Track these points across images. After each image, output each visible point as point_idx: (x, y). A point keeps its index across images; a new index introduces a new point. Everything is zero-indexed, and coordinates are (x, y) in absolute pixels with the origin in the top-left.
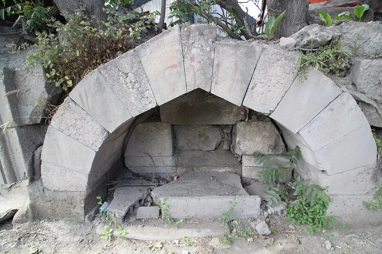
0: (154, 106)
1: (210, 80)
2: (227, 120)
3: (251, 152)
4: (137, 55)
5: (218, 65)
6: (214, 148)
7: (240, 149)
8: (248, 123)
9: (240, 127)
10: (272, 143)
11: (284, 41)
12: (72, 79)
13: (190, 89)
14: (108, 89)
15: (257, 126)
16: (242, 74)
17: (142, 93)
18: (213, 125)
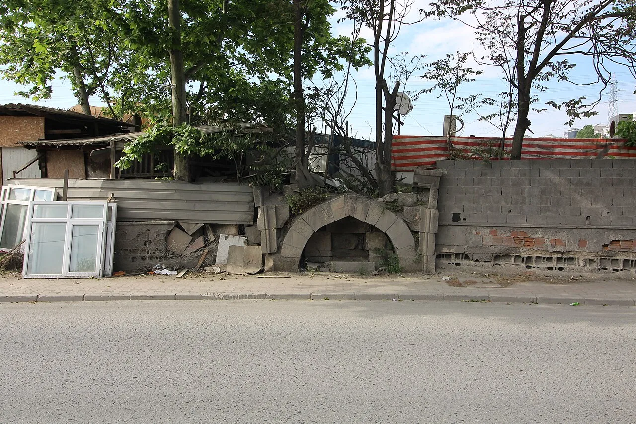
0: (333, 221)
1: (353, 213)
2: (361, 231)
3: (373, 248)
4: (329, 204)
5: (356, 208)
6: (353, 248)
7: (368, 246)
8: (371, 232)
9: (367, 234)
10: (384, 243)
11: (380, 199)
12: (302, 211)
13: (347, 216)
14: (317, 215)
15: (376, 234)
16: (364, 211)
17: (330, 216)
18: (354, 234)
